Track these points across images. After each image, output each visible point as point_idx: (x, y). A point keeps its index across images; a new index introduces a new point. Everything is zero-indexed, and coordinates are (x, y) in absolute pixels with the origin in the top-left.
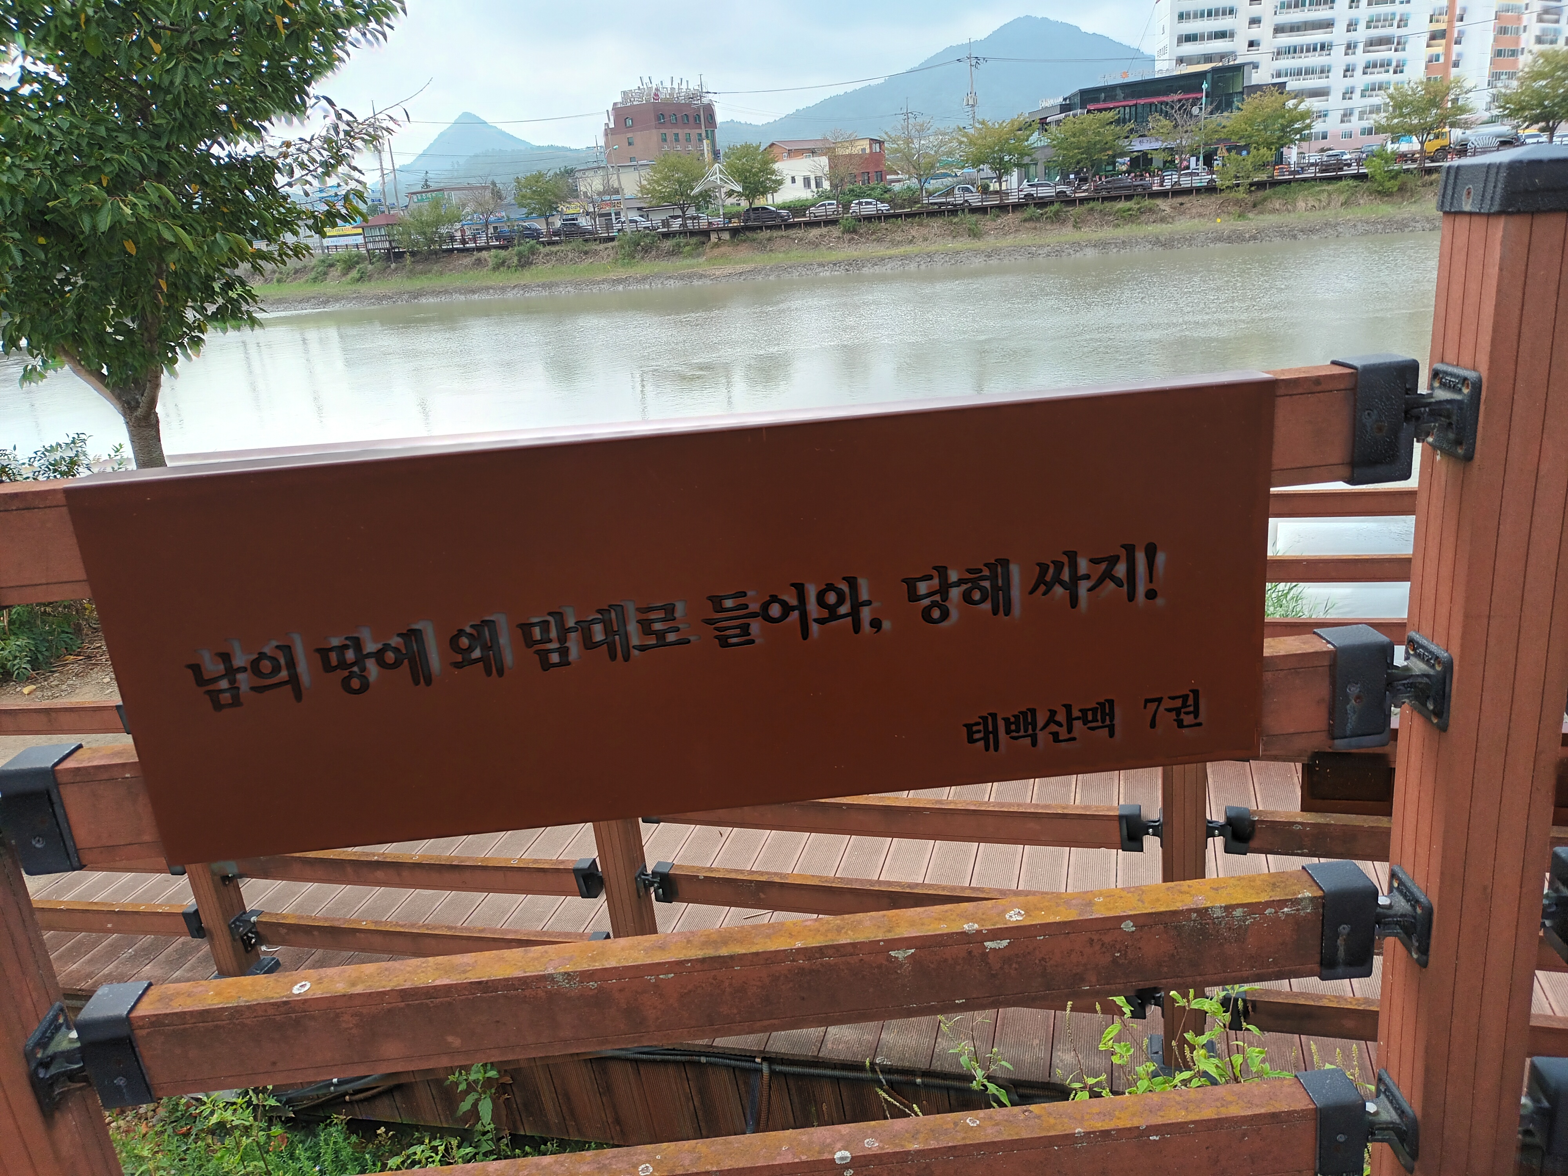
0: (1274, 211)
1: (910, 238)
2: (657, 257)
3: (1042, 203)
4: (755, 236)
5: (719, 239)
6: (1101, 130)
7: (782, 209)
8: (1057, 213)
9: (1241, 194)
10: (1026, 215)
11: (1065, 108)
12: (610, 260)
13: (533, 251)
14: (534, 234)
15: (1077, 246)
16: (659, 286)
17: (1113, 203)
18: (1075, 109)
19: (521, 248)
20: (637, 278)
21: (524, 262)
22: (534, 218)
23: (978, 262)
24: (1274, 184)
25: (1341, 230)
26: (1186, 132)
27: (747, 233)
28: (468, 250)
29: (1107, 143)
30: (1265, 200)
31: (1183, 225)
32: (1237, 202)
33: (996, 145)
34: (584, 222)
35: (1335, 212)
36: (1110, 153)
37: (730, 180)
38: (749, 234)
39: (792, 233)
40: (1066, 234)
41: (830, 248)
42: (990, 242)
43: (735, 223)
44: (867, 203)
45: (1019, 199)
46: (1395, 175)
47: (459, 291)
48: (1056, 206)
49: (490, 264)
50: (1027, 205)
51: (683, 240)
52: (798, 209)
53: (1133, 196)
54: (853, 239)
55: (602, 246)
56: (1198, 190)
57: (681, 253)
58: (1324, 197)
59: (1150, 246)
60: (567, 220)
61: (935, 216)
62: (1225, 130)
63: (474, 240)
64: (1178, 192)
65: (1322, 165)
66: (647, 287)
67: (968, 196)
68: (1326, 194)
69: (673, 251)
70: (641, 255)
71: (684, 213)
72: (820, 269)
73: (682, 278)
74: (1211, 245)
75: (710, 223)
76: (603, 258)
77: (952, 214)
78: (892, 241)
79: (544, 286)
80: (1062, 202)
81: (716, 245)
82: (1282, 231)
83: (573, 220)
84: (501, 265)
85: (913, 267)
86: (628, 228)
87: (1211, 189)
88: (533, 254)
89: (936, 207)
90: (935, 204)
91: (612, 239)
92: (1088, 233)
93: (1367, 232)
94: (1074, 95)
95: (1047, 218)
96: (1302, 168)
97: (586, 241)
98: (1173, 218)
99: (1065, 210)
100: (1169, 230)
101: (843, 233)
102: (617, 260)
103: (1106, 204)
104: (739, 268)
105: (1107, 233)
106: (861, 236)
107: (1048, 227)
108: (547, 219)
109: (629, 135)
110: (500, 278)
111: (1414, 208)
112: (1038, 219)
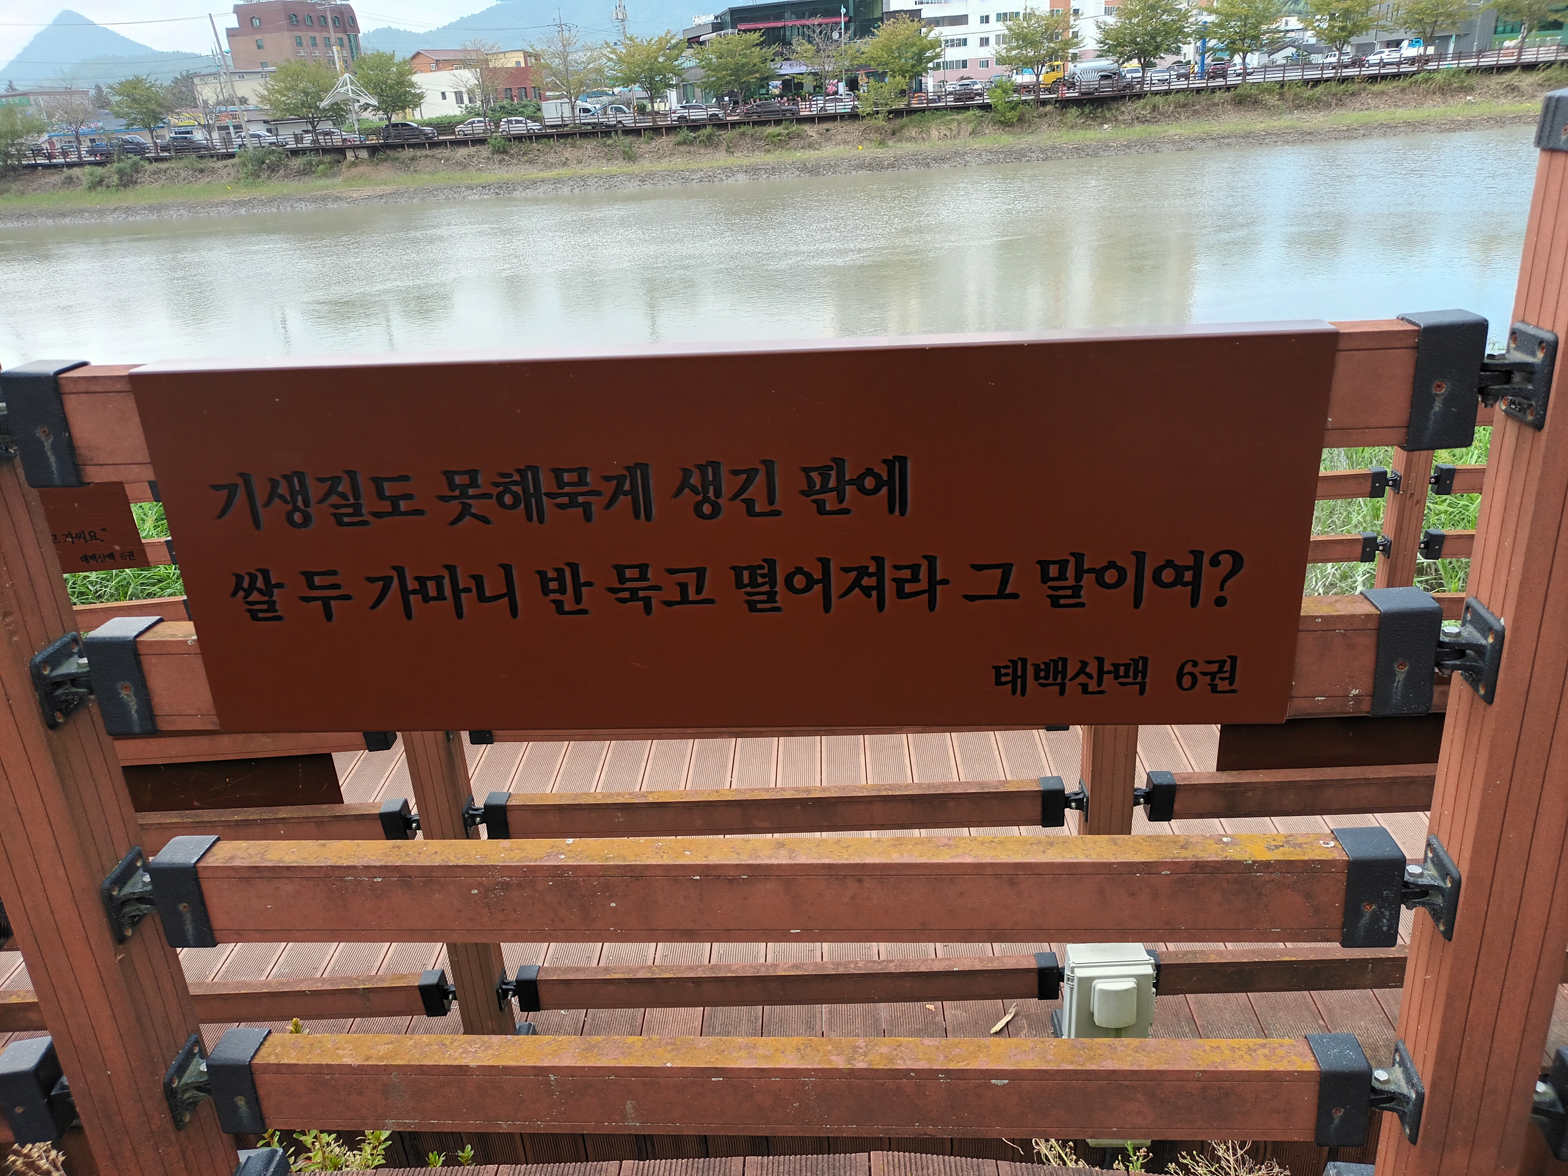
0: (910, 139)
1: (564, 160)
2: (287, 176)
3: (695, 126)
4: (397, 155)
5: (357, 157)
6: (748, 52)
7: (428, 125)
8: (709, 137)
9: (880, 121)
10: (679, 138)
11: (717, 27)
12: (230, 179)
13: (136, 168)
14: (139, 150)
15: (730, 171)
16: (289, 209)
17: (763, 128)
18: (727, 28)
19: (122, 165)
20: (262, 200)
21: (127, 181)
22: (135, 130)
23: (632, 187)
24: (911, 112)
25: (968, 159)
26: (829, 56)
27: (388, 151)
28: (55, 166)
29: (755, 65)
30: (902, 128)
31: (829, 152)
32: (878, 130)
33: (645, 64)
34: (199, 136)
35: (965, 142)
36: (758, 75)
37: (363, 92)
38: (391, 153)
39: (438, 152)
40: (720, 159)
41: (479, 169)
42: (645, 165)
43: (373, 140)
44: (517, 122)
45: (672, 121)
46: (1014, 106)
47: (45, 214)
48: (708, 130)
49: (84, 183)
50: (680, 127)
51: (315, 159)
52: (445, 126)
53: (782, 120)
54: (504, 160)
55: (220, 164)
56: (843, 117)
57: (313, 172)
58: (954, 126)
59: (798, 173)
60: (180, 133)
61: (589, 137)
62: (864, 56)
63: (65, 154)
64: (824, 118)
65: (956, 94)
66: (274, 210)
67: (621, 117)
68: (956, 123)
69: (304, 170)
70: (266, 174)
71: (314, 127)
72: (469, 192)
73: (315, 200)
74: (854, 173)
75: (344, 140)
76: (222, 178)
77: (606, 136)
78: (545, 163)
79: (151, 209)
80: (714, 125)
81: (353, 164)
82: (917, 159)
83: (188, 133)
84: (97, 184)
85: (566, 190)
86: (250, 143)
87: (853, 116)
88: (137, 172)
89: (589, 127)
90: (589, 124)
91: (232, 156)
92: (740, 159)
93: (989, 162)
94: (724, 14)
95: (700, 142)
96: (939, 97)
97: (201, 157)
98: (820, 144)
99: (717, 133)
100: (816, 156)
101: (493, 154)
102: (239, 179)
103: (757, 128)
104: (379, 190)
105: (759, 158)
106: (512, 157)
107: (702, 151)
108: (151, 132)
109: (259, 37)
110: (97, 199)
111: (1030, 139)
112: (691, 143)
